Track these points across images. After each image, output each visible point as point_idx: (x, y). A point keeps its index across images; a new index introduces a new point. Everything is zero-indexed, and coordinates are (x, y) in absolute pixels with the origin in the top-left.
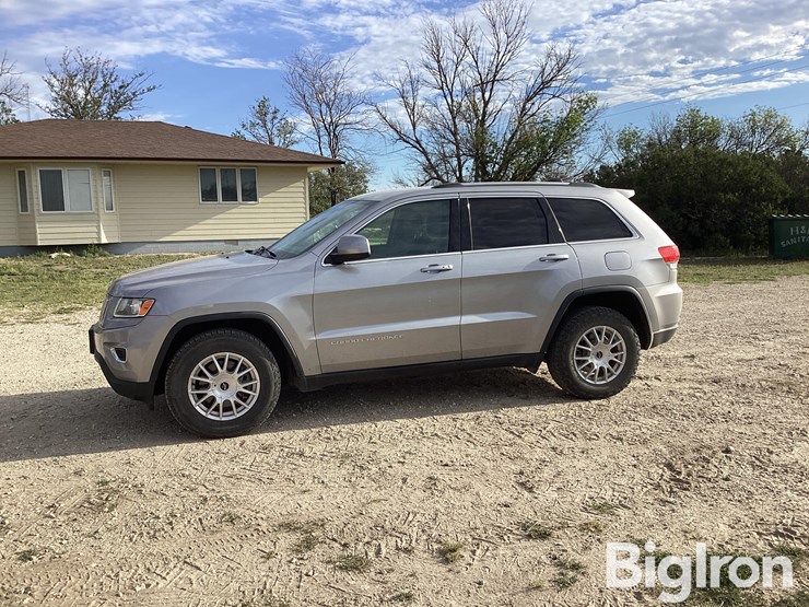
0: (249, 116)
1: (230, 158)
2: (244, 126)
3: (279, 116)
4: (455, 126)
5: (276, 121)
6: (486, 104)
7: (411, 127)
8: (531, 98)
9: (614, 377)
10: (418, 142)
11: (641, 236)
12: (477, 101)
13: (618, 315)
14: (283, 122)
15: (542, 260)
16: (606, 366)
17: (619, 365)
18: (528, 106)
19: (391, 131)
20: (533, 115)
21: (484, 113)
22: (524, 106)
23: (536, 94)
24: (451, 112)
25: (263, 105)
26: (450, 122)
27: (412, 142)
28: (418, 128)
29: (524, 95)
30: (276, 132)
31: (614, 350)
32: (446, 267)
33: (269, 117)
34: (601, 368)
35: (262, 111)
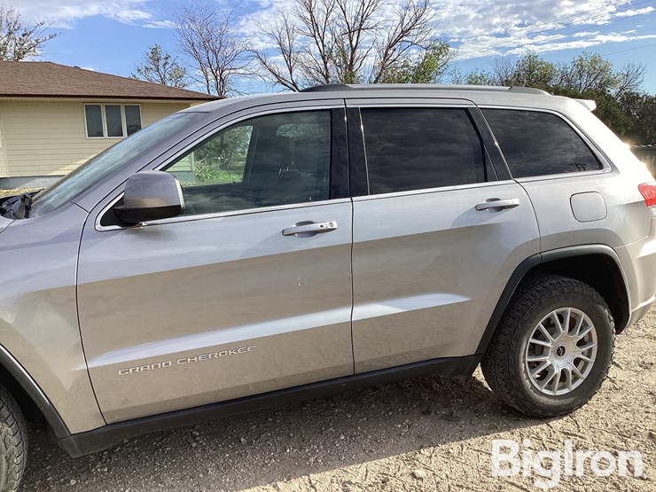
0: (144, 62)
1: (113, 94)
2: (139, 70)
3: (170, 61)
4: (327, 70)
5: (167, 66)
6: (353, 50)
7: (288, 72)
8: (393, 45)
9: (579, 382)
10: (294, 85)
11: (614, 167)
12: (346, 48)
13: (588, 290)
14: (174, 67)
15: (479, 209)
16: (570, 367)
17: (586, 363)
18: (390, 52)
19: (271, 75)
20: (394, 60)
21: (352, 59)
22: (386, 52)
23: (396, 41)
24: (323, 58)
25: (155, 51)
26: (322, 67)
27: (289, 85)
28: (294, 72)
29: (386, 44)
30: (168, 76)
31: (581, 343)
32: (327, 225)
33: (162, 62)
34: (564, 372)
35: (155, 57)
